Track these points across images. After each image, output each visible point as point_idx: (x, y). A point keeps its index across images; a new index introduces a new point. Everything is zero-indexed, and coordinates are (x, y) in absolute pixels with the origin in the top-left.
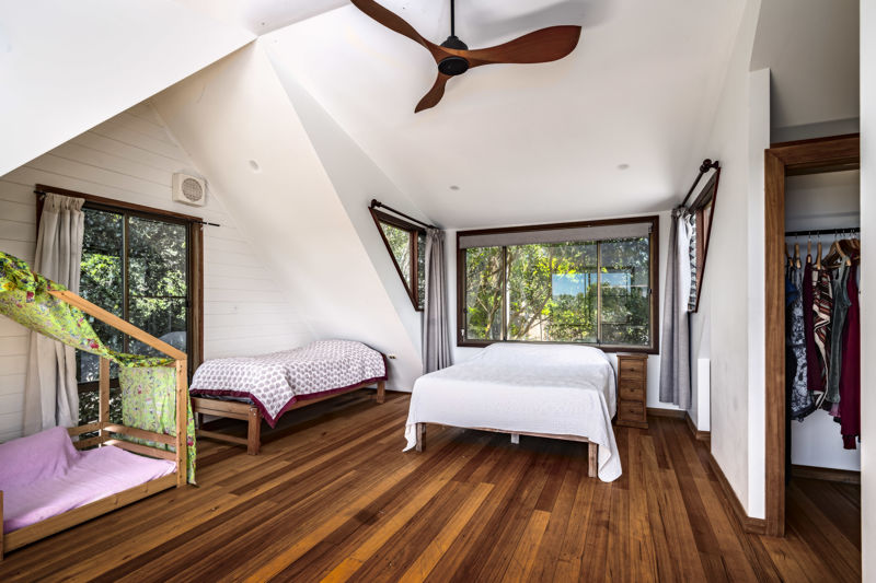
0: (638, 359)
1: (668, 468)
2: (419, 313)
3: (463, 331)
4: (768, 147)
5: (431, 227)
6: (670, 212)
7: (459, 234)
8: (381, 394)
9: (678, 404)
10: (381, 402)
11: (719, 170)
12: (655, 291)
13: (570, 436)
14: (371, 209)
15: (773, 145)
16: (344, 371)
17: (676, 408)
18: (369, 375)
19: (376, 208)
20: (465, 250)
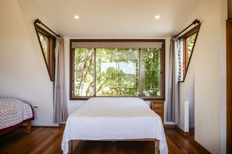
0: (160, 103)
1: (182, 148)
2: (52, 82)
3: (73, 92)
4: (227, 19)
5: (58, 36)
6: (170, 38)
7: (72, 41)
8: (29, 128)
9: (174, 122)
10: (29, 132)
11: (200, 25)
12: (163, 73)
13: (147, 139)
14: (35, 24)
15: (228, 18)
16: (15, 116)
17: (174, 124)
18: (26, 117)
19: (37, 24)
20: (74, 49)
